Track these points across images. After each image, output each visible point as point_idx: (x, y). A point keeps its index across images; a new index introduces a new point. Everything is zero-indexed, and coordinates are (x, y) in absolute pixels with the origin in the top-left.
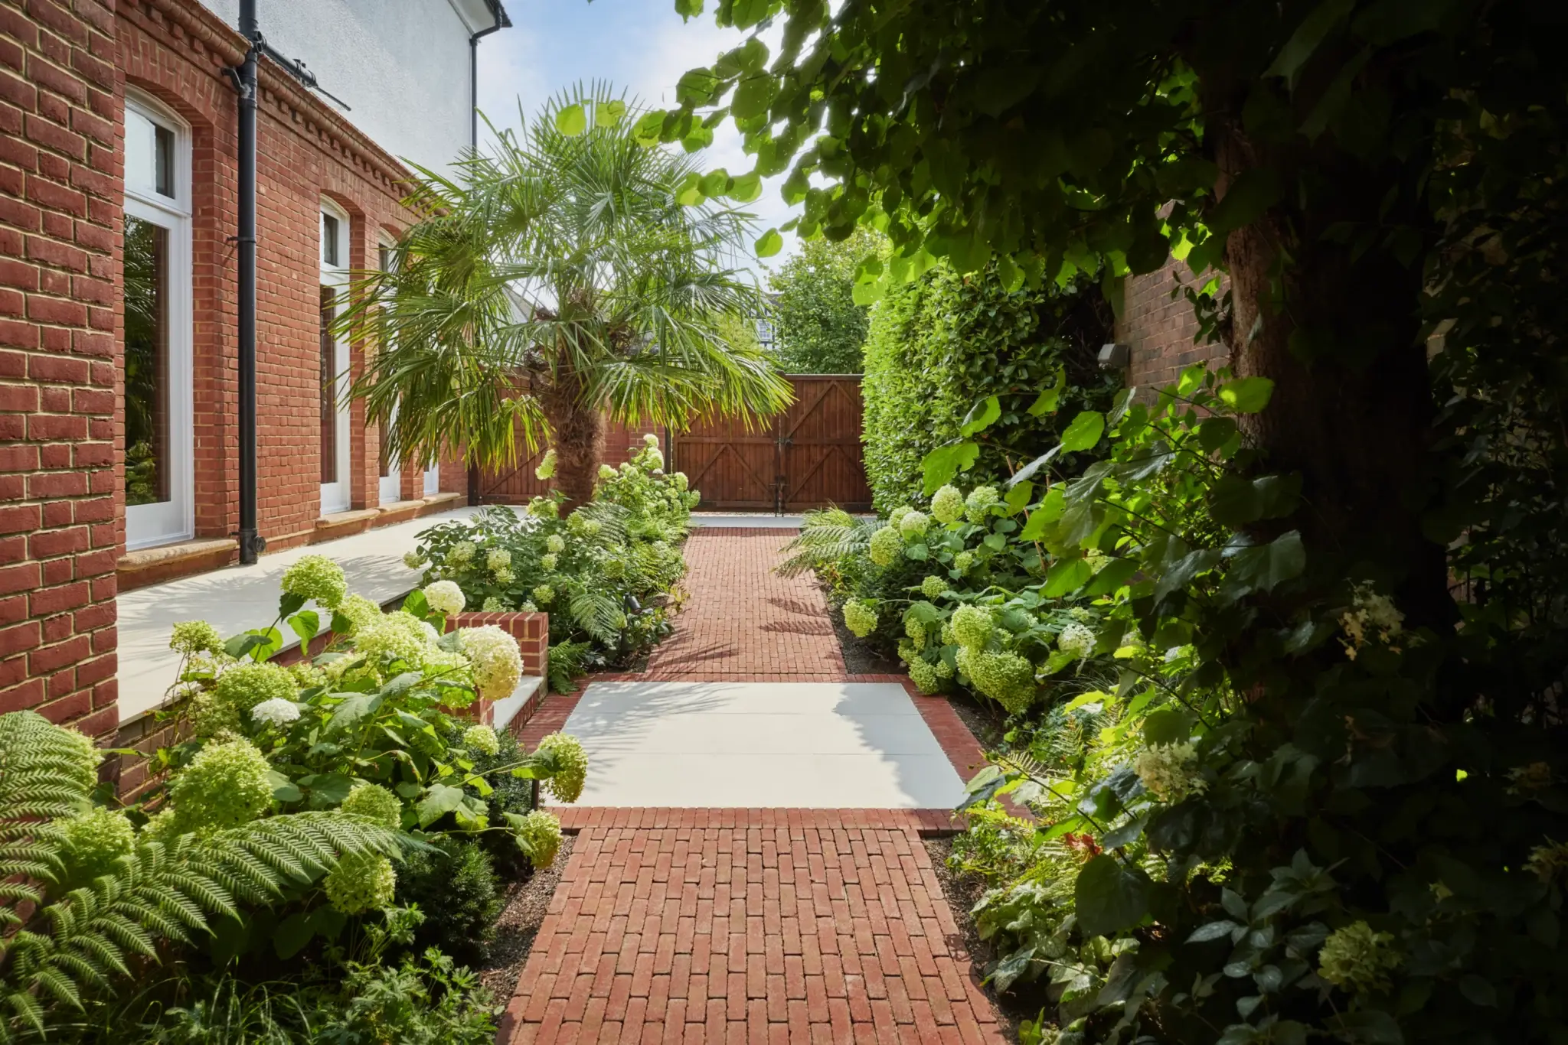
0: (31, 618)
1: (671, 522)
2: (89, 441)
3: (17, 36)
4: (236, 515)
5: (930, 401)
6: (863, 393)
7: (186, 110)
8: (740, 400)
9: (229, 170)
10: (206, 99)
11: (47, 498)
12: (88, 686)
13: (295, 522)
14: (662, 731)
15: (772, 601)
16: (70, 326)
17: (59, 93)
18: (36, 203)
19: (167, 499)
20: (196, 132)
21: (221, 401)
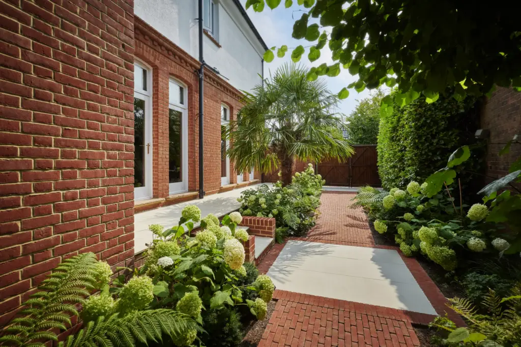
0: (101, 223)
1: (317, 189)
2: (124, 168)
3: (97, 44)
4: (198, 186)
5: (403, 152)
6: (378, 150)
7: (186, 82)
8: (337, 153)
9: (197, 96)
10: (190, 78)
11: (108, 186)
12: (123, 243)
13: (214, 187)
14: (309, 261)
15: (348, 216)
16: (118, 133)
17: (113, 62)
18: (105, 96)
19: (181, 181)
20: (189, 87)
21: (195, 156)
